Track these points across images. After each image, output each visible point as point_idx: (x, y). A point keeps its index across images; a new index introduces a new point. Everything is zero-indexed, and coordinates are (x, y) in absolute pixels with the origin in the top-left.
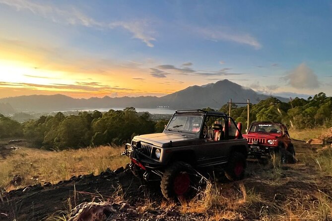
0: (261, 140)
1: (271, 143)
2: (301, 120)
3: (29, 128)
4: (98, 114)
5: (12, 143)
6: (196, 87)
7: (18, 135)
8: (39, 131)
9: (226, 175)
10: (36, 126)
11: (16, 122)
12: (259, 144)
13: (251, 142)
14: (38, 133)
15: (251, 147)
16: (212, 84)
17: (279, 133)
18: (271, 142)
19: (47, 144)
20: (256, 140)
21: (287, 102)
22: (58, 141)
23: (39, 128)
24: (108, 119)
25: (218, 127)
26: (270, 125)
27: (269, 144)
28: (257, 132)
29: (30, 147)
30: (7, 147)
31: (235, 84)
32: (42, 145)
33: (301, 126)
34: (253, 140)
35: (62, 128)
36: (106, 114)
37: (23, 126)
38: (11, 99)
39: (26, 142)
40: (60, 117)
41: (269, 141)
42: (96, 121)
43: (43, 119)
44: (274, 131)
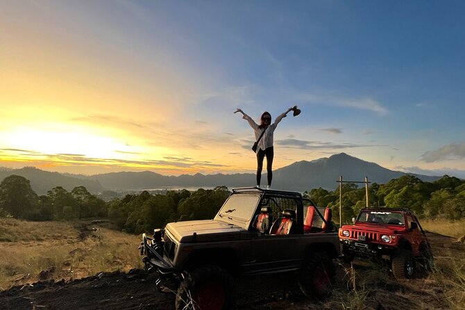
0: (371, 235)
1: (387, 241)
2: (454, 206)
3: (114, 207)
4: (186, 193)
5: (95, 223)
6: (304, 163)
7: (101, 215)
8: (123, 211)
9: (301, 288)
10: (121, 205)
11: (102, 201)
12: (368, 240)
13: (356, 237)
14: (122, 213)
15: (356, 244)
16: (325, 158)
17: (401, 226)
18: (387, 239)
19: (130, 226)
20: (363, 234)
21: (431, 181)
22: (142, 223)
23: (123, 208)
24: (196, 199)
25: (289, 213)
26: (388, 213)
27: (383, 241)
28: (370, 222)
29: (111, 229)
30: (89, 228)
31: (355, 158)
32: (124, 228)
33: (455, 215)
34: (360, 234)
35: (145, 209)
36: (195, 193)
37: (108, 206)
38: (101, 176)
39: (109, 224)
40: (146, 195)
41: (383, 237)
42: (183, 201)
43: (128, 198)
44: (395, 223)
